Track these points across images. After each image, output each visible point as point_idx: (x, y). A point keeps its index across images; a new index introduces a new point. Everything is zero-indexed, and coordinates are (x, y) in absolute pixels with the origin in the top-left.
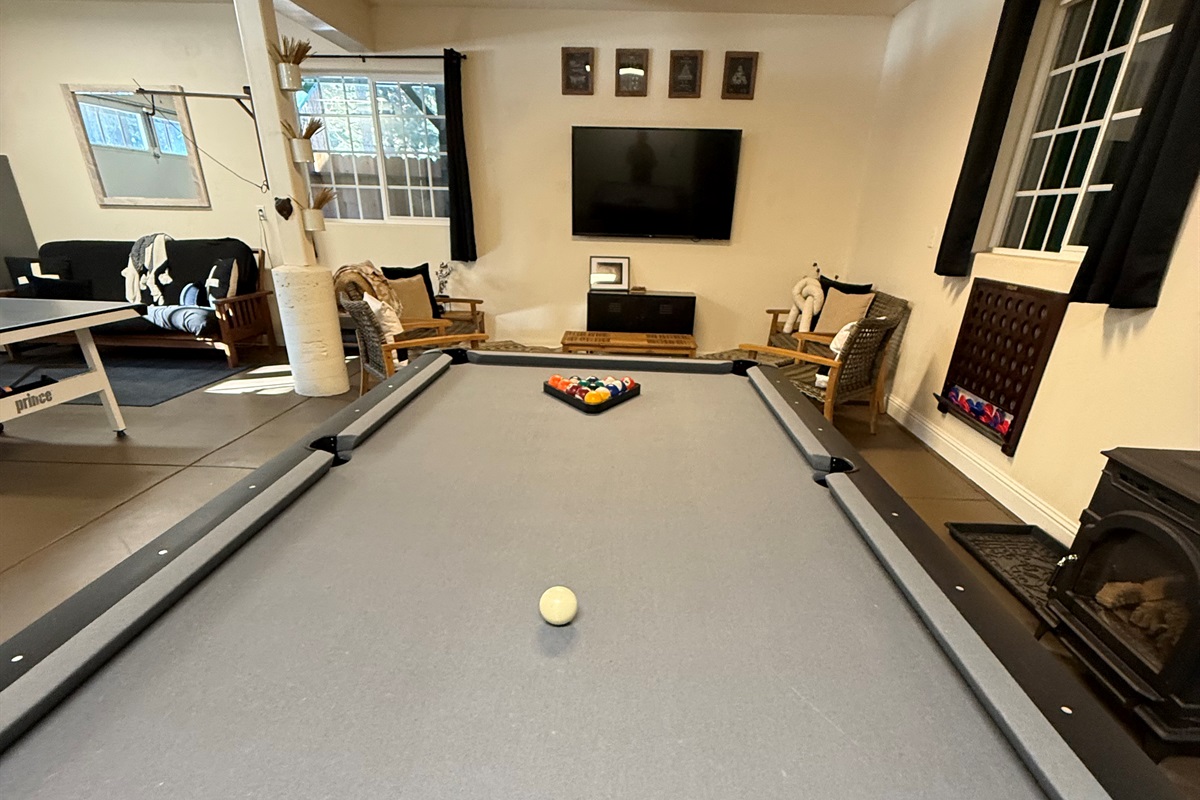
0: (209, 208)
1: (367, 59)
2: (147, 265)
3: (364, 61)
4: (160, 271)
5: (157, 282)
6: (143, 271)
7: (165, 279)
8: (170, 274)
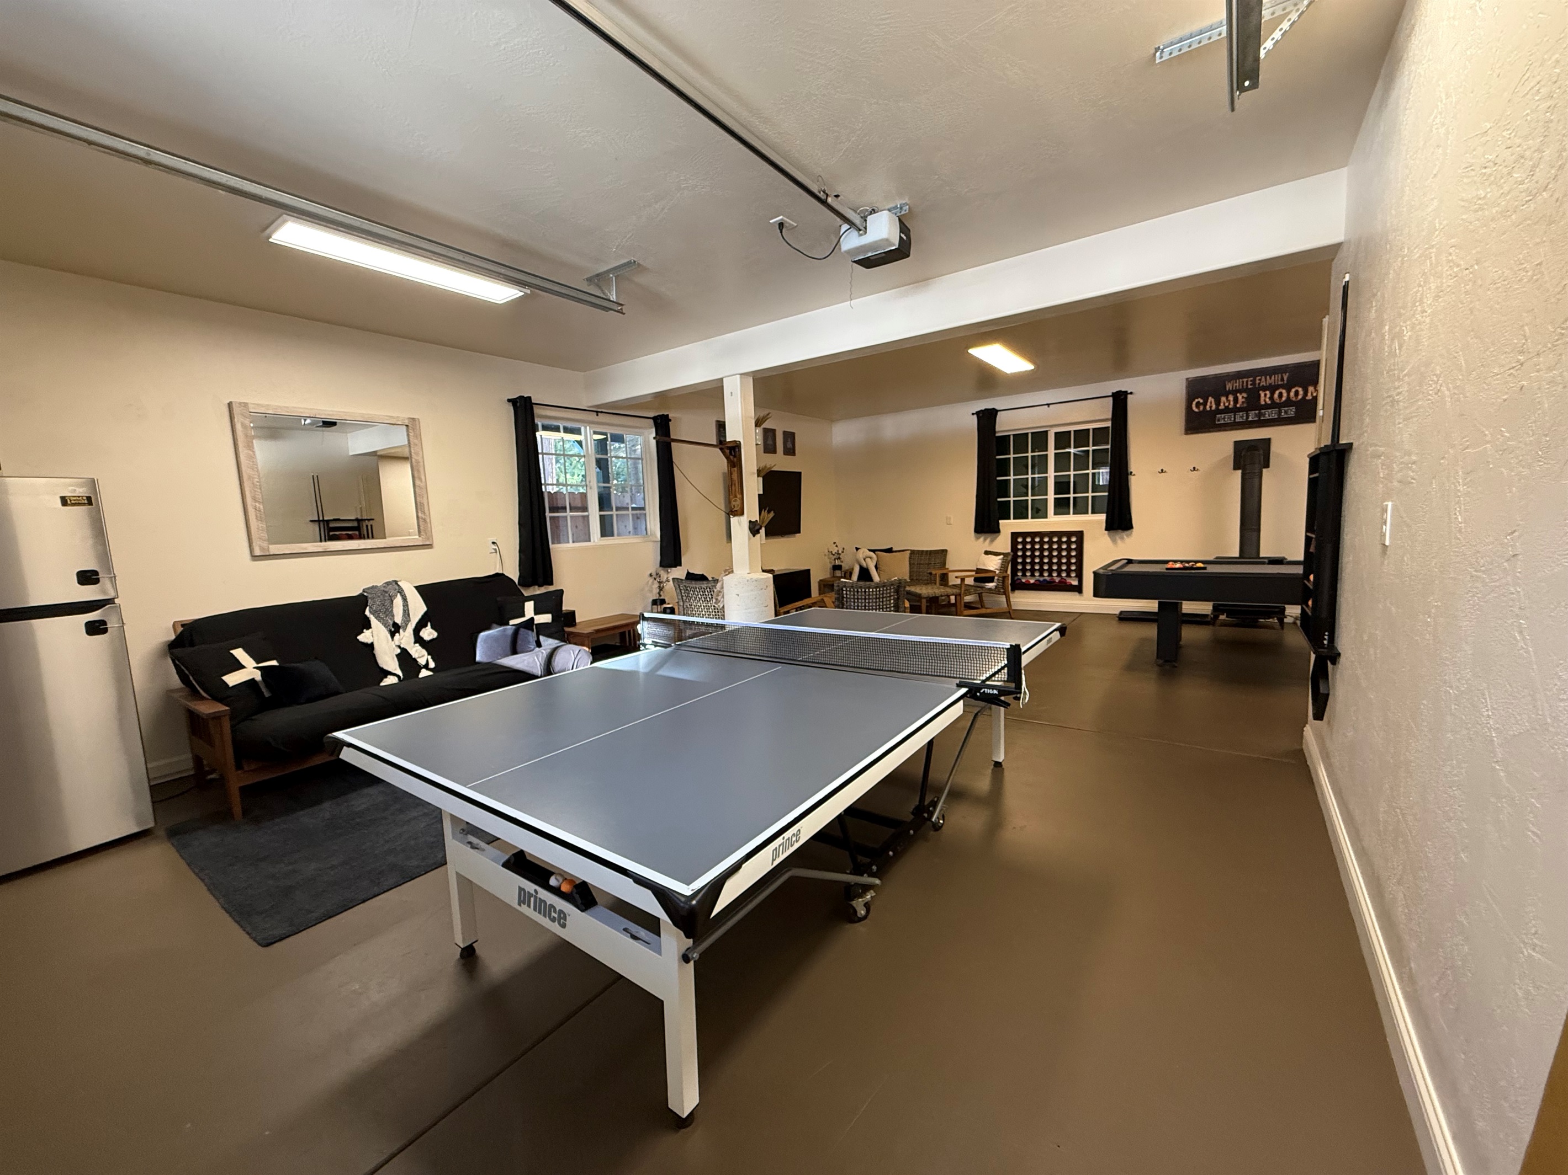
0: (429, 546)
1: (599, 414)
2: (398, 619)
3: (597, 415)
4: (421, 625)
5: (418, 640)
6: (395, 629)
7: (428, 633)
8: (433, 627)
